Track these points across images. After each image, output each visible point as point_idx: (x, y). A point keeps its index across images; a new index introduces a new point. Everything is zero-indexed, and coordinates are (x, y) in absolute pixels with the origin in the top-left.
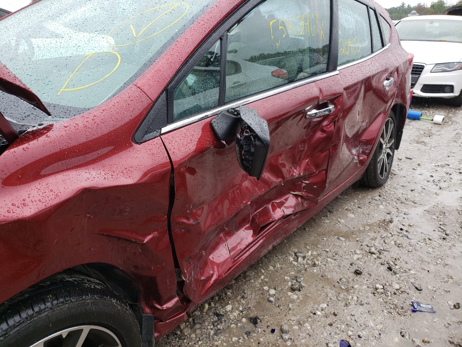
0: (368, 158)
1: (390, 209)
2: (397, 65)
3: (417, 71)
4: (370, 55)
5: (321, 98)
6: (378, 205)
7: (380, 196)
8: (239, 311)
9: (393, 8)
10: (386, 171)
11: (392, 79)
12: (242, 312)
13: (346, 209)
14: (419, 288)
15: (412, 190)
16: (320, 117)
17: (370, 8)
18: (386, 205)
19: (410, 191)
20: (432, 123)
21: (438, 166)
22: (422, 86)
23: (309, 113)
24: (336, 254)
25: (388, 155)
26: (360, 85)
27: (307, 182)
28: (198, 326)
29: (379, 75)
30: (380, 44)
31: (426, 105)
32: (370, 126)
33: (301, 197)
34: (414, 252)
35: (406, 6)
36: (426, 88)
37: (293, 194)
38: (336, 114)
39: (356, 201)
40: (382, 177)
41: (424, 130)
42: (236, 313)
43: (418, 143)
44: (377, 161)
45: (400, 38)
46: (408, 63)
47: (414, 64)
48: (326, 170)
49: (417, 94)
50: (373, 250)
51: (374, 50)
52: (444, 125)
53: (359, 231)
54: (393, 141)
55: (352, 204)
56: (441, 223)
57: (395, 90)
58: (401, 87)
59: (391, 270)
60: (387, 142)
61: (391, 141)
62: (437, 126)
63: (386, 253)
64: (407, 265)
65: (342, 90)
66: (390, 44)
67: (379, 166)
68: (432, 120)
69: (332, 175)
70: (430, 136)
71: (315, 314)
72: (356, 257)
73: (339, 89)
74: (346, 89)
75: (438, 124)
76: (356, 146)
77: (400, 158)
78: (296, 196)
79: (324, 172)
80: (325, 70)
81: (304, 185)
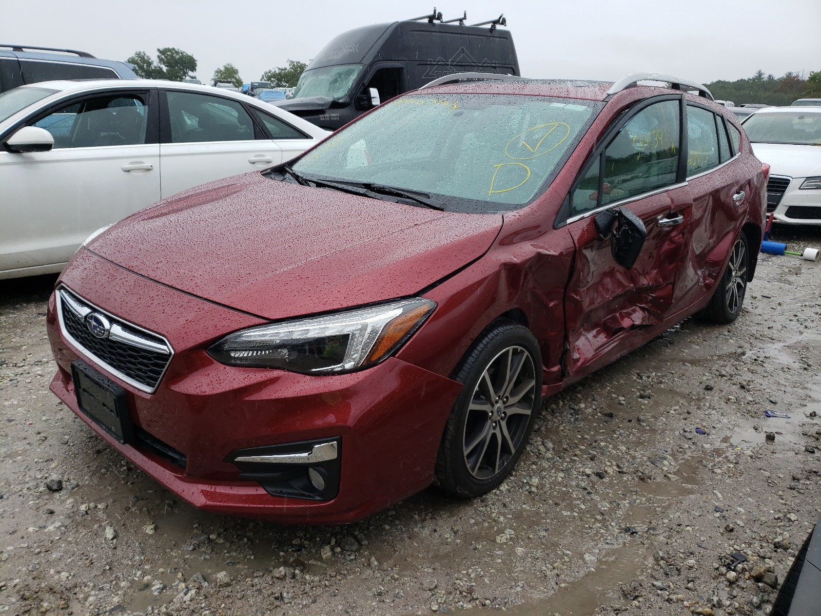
0: (714, 282)
1: (742, 343)
2: (748, 177)
3: (780, 187)
4: (717, 166)
5: (672, 207)
6: (727, 340)
7: (729, 332)
8: (593, 408)
9: (742, 80)
10: (736, 305)
11: (743, 193)
12: (595, 409)
13: (690, 342)
14: (774, 401)
15: (769, 328)
16: (670, 226)
17: (717, 115)
18: (737, 341)
19: (767, 329)
20: (801, 259)
21: (805, 305)
22: (788, 208)
23: (660, 221)
24: (683, 375)
25: (739, 285)
26: (707, 198)
27: (653, 295)
28: (558, 414)
29: (726, 189)
30: (729, 155)
31: (795, 237)
32: (717, 245)
33: (647, 310)
34: (770, 377)
35: (765, 77)
36: (793, 211)
37: (640, 307)
38: (685, 225)
39: (700, 335)
40: (732, 311)
41: (789, 268)
42: (590, 410)
43: (780, 281)
44: (725, 288)
45: (750, 140)
46: (762, 175)
47: (771, 176)
48: (674, 284)
49: (779, 219)
50: (724, 372)
51: (722, 161)
52: (818, 261)
53: (707, 360)
54: (745, 269)
55: (696, 337)
56: (803, 356)
57: (746, 206)
58: (753, 204)
59: (744, 388)
60: (737, 269)
61: (742, 269)
62: (808, 262)
63: (739, 377)
64: (762, 387)
65: (691, 202)
66: (740, 153)
67: (728, 296)
68: (802, 255)
69: (678, 293)
70: (796, 274)
71: (668, 412)
72: (705, 378)
73: (689, 199)
74: (695, 200)
75: (810, 261)
76: (701, 268)
77: (754, 295)
78: (643, 309)
79: (671, 286)
80: (674, 181)
81: (650, 298)
